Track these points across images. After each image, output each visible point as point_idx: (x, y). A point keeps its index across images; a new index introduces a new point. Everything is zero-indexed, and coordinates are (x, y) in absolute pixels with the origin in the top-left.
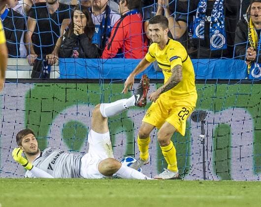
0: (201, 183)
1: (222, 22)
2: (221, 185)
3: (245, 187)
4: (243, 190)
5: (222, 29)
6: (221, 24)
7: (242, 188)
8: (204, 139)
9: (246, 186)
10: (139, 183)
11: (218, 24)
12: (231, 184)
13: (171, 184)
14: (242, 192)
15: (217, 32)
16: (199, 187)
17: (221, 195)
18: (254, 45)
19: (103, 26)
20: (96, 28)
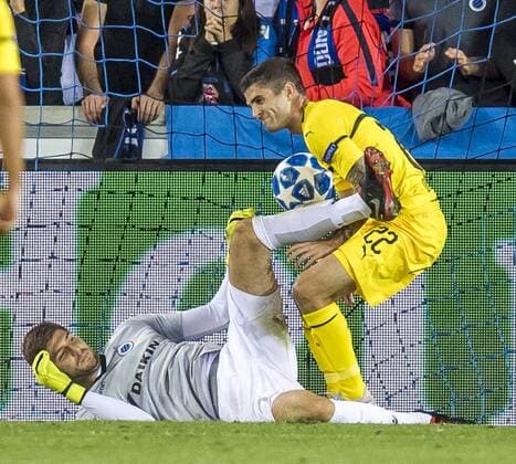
10: (378, 433)
19: (283, 21)
20: (263, 27)
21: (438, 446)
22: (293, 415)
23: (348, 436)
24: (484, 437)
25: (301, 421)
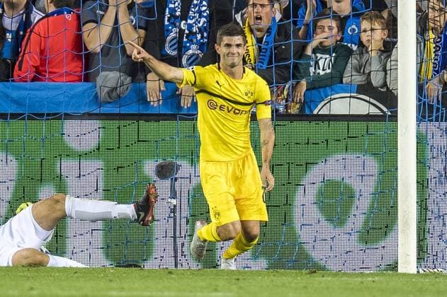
0: (170, 273)
1: (205, 35)
2: (202, 275)
3: (238, 279)
4: (235, 284)
5: (203, 44)
6: (202, 37)
7: (234, 281)
8: (175, 206)
9: (240, 277)
10: (75, 273)
11: (199, 36)
12: (217, 275)
13: (125, 275)
14: (234, 286)
15: (194, 47)
16: (167, 279)
17: (202, 292)
18: (252, 62)
19: (21, 33)
20: (8, 34)
21: (111, 281)
22: (25, 262)
23: (58, 274)
24: (137, 275)
25: (30, 265)
